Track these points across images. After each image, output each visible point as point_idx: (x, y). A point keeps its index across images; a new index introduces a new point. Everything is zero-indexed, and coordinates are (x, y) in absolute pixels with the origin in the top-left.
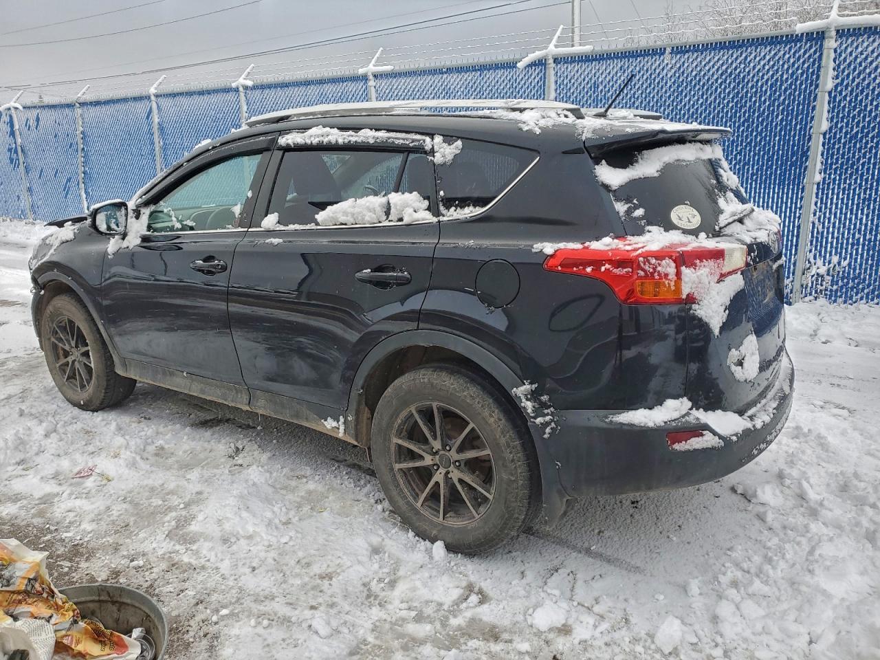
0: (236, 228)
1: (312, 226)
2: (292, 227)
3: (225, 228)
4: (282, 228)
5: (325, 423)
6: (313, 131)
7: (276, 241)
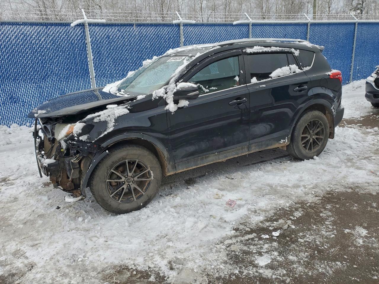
0: (238, 86)
1: (270, 79)
2: (262, 81)
3: (233, 87)
4: (259, 82)
5: (281, 142)
6: (255, 47)
7: (264, 86)
